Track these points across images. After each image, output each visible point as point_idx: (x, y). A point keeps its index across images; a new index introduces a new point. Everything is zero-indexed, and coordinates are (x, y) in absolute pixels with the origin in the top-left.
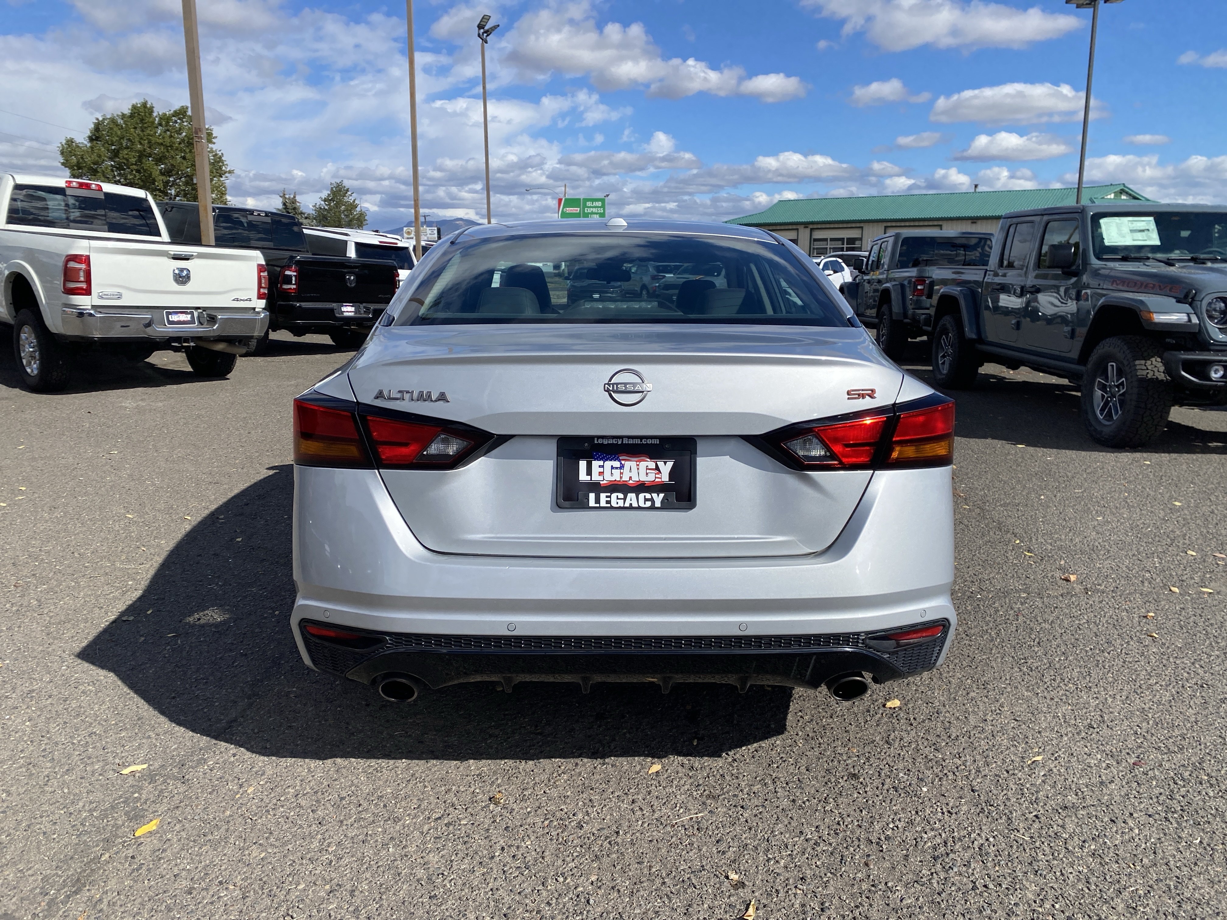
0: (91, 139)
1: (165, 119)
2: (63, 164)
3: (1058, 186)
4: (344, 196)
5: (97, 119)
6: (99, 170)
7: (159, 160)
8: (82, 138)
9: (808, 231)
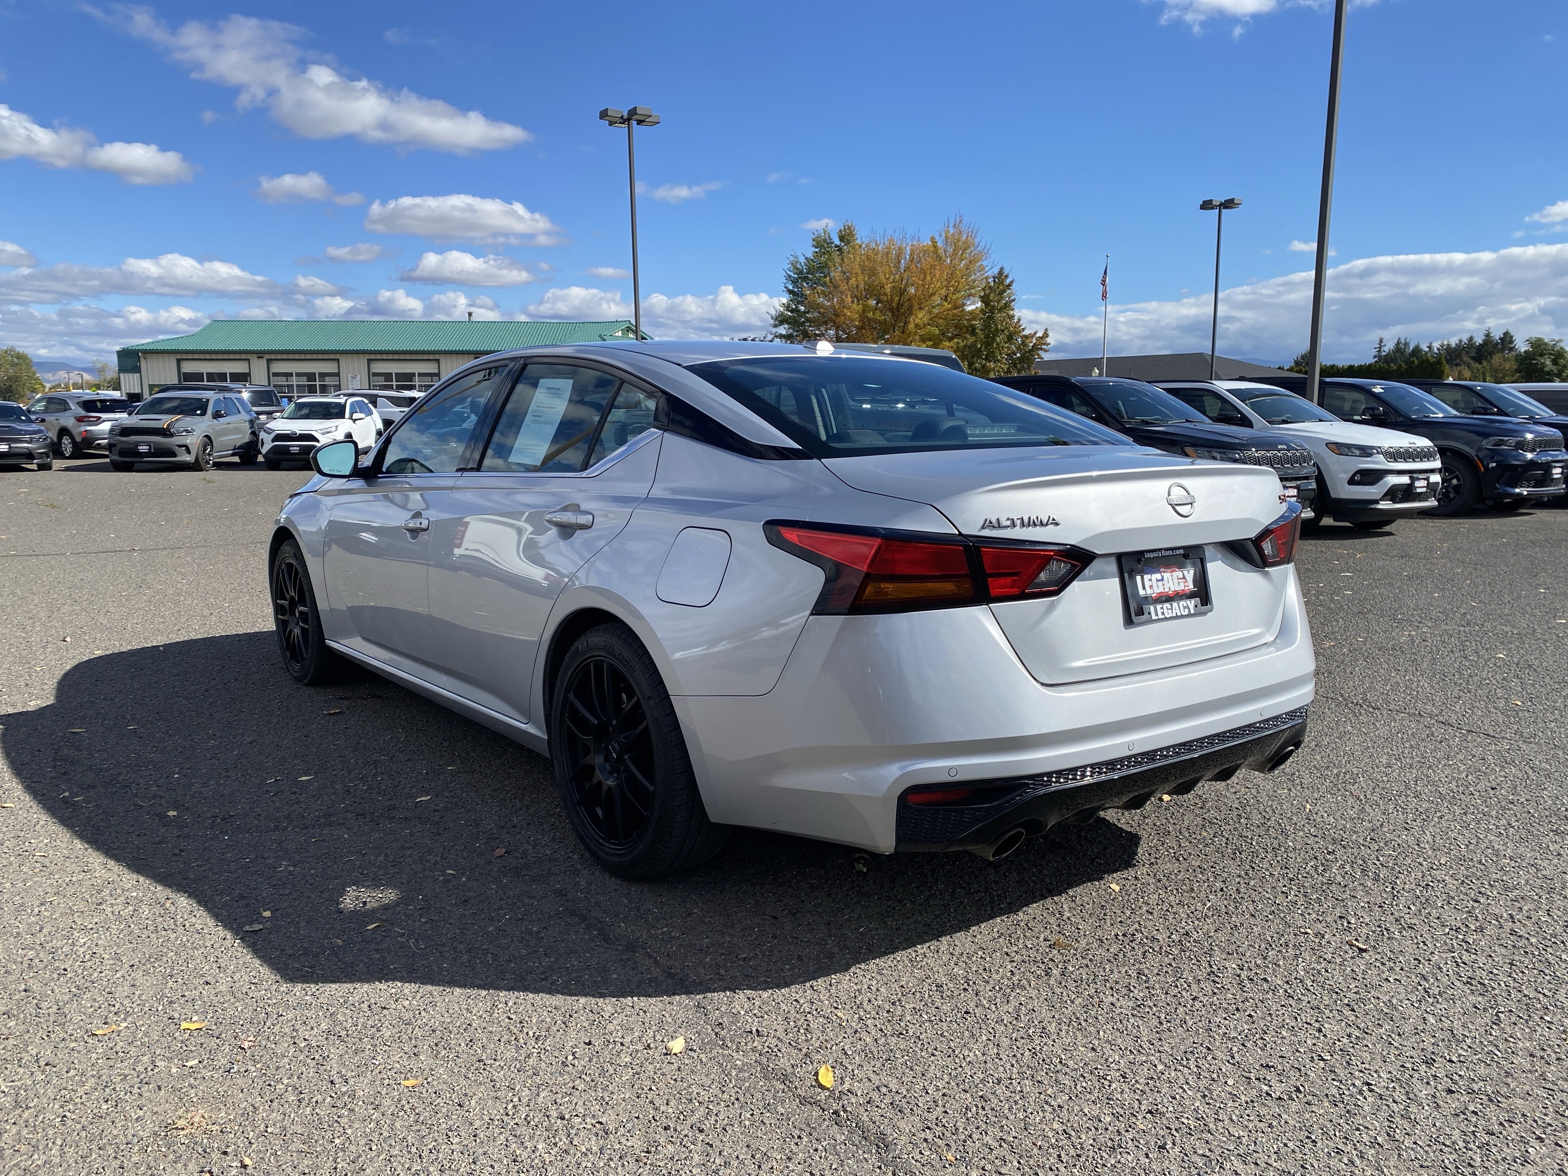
3: (523, 318)
9: (264, 363)
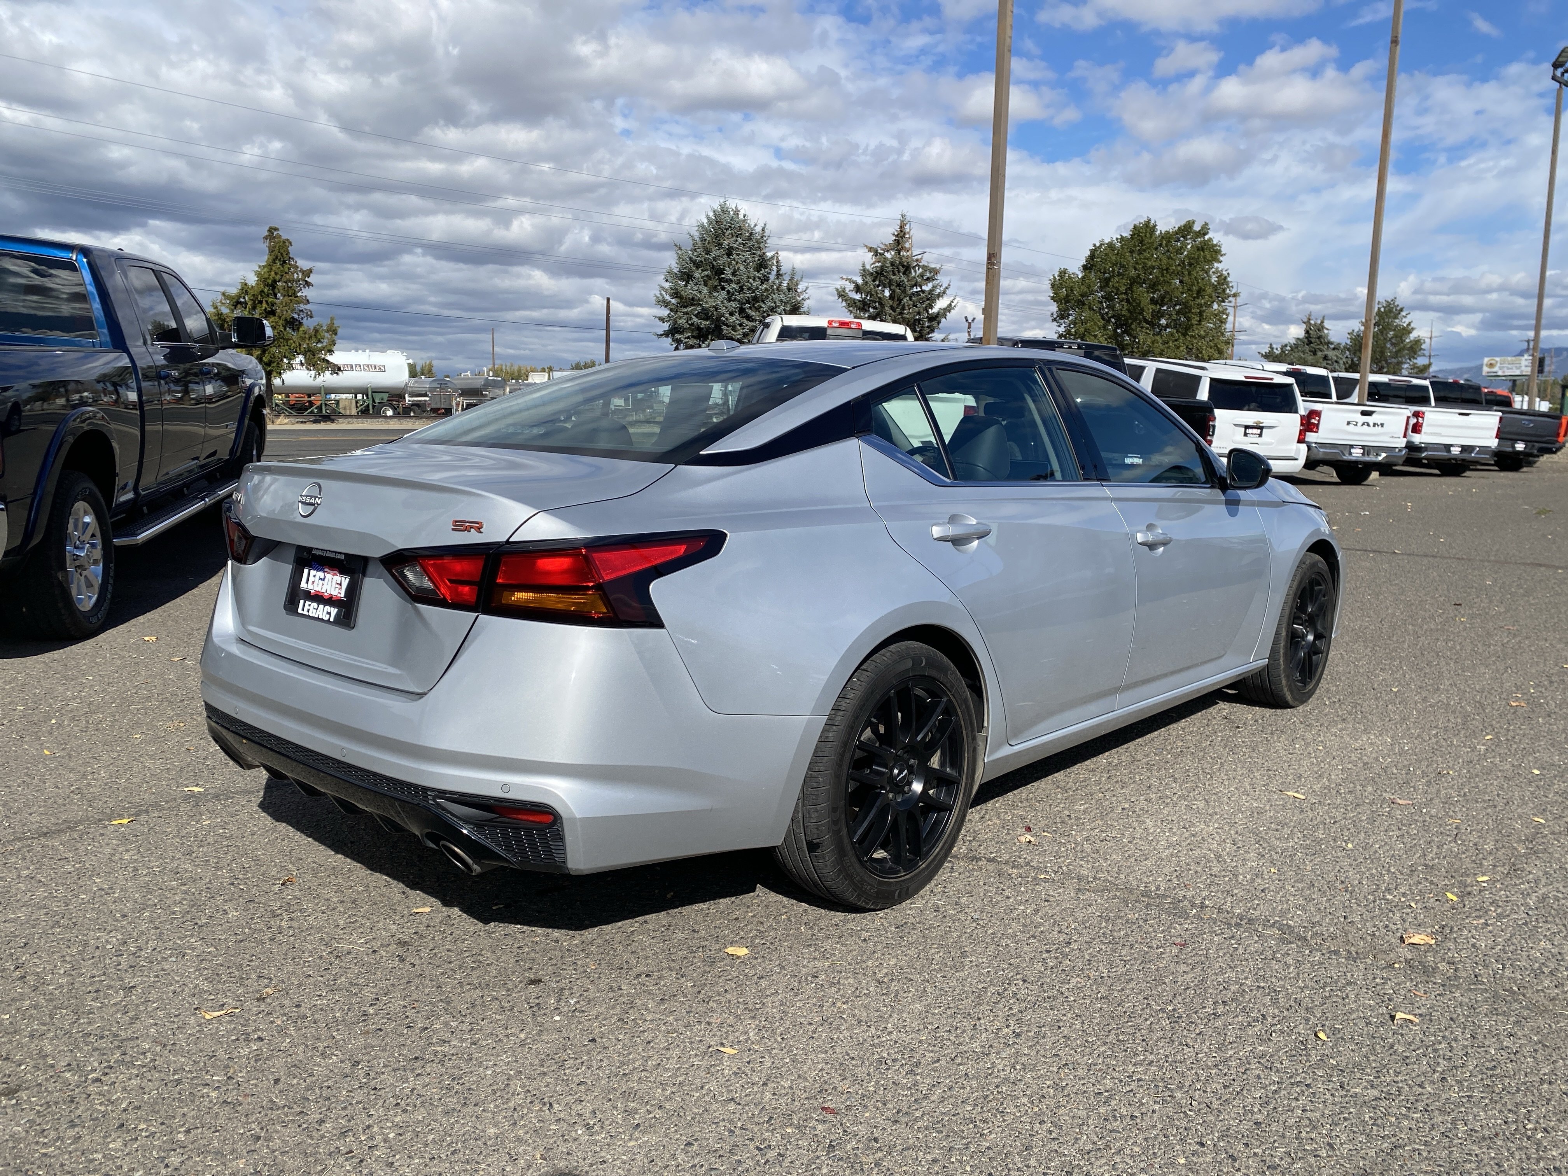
0: (1085, 268)
1: (1167, 237)
2: (1053, 298)
4: (1396, 317)
5: (1095, 245)
6: (1086, 302)
7: (1153, 287)
8: (1075, 268)
